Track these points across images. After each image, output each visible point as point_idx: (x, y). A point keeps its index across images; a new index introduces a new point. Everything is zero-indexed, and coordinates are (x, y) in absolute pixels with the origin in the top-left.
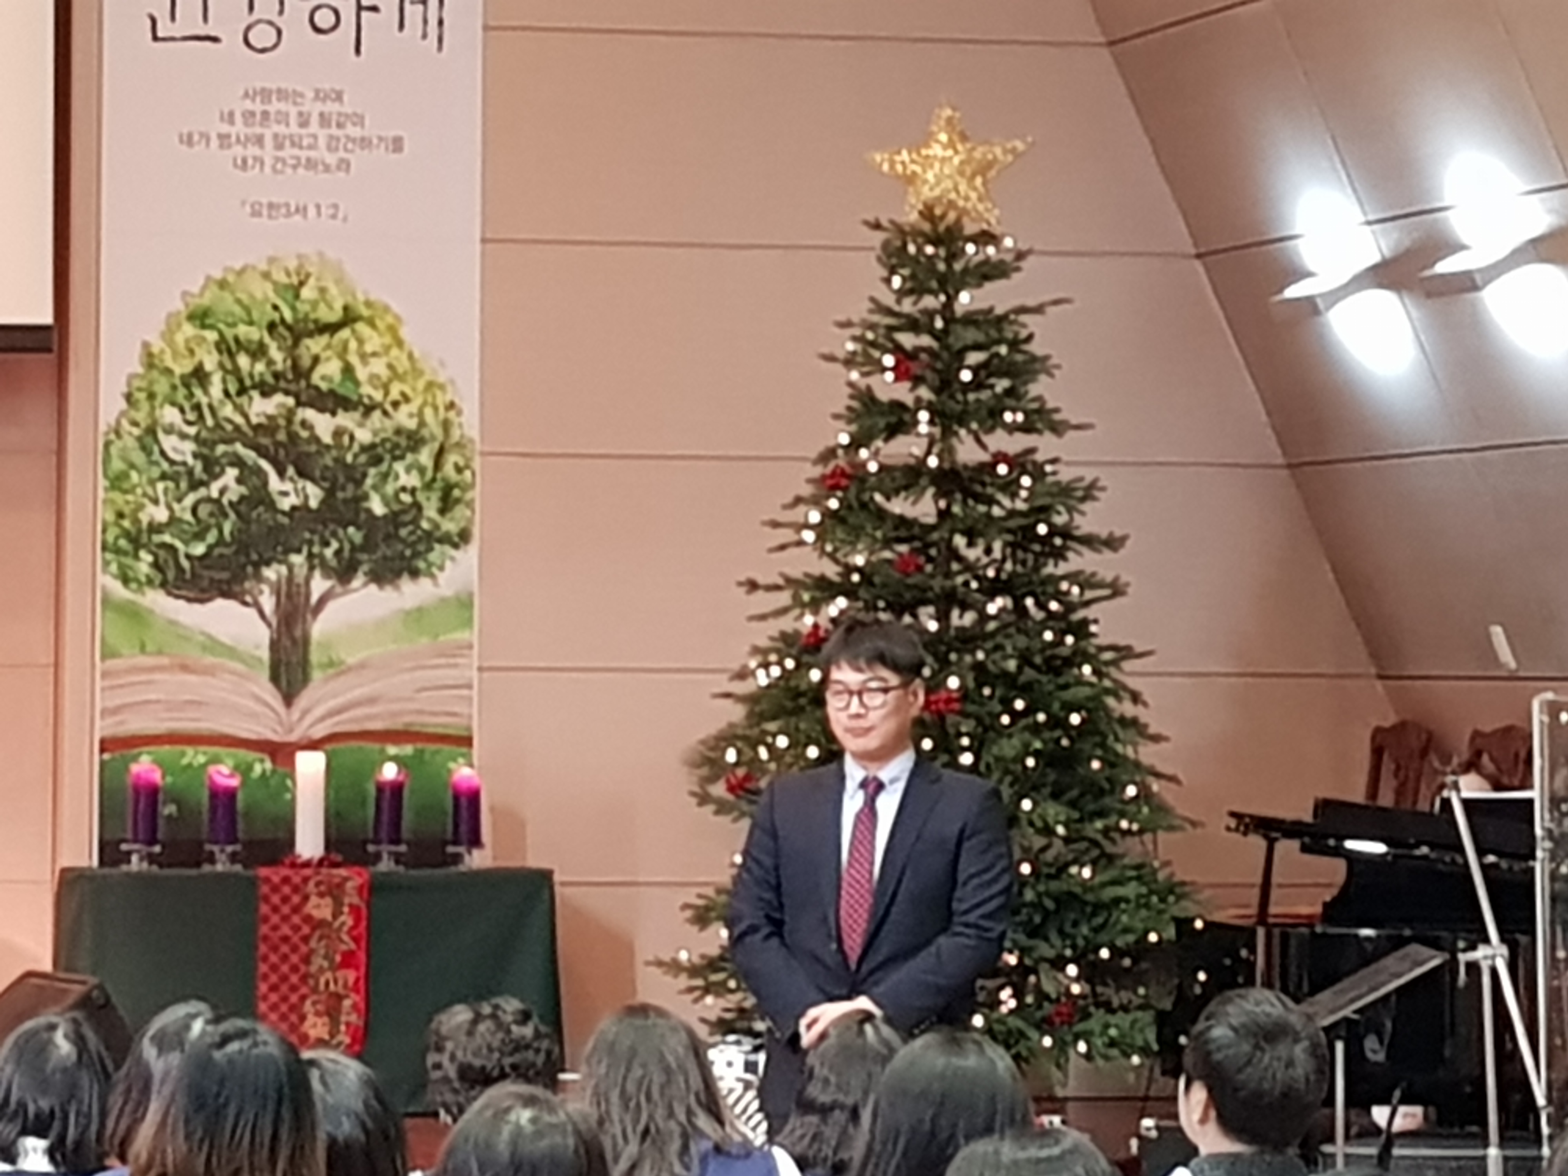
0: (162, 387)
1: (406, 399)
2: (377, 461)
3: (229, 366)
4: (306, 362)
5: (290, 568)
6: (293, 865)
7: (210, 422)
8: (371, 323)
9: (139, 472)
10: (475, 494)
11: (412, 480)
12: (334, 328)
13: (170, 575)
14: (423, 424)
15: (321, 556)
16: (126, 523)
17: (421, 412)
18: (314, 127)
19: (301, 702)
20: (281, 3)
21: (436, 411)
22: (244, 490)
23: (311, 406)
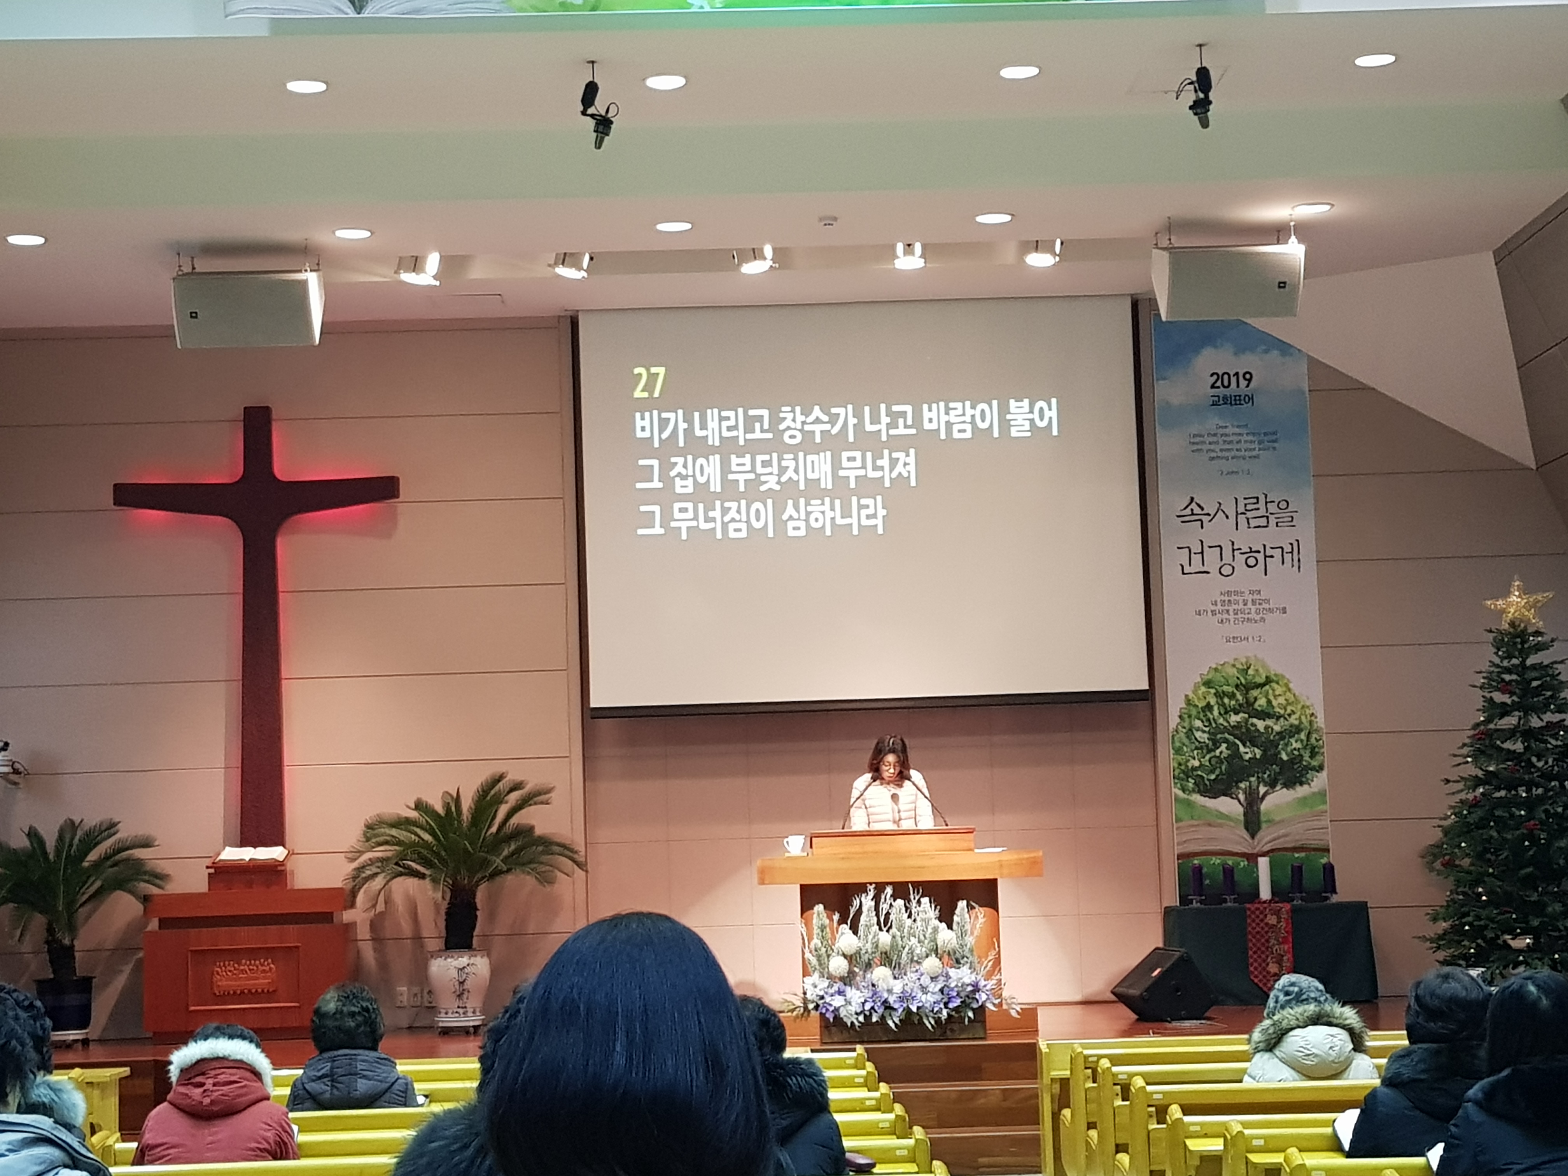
0: (1194, 712)
1: (1293, 712)
2: (1283, 738)
3: (1220, 702)
4: (1252, 700)
5: (1250, 782)
6: (1259, 902)
7: (1214, 725)
8: (1278, 683)
9: (1187, 746)
10: (1324, 750)
11: (1298, 745)
12: (1262, 685)
13: (1202, 788)
14: (1301, 722)
15: (1263, 777)
16: (1183, 767)
17: (1300, 718)
18: (1250, 605)
19: (1258, 836)
20: (1234, 556)
21: (1306, 716)
22: (1229, 752)
23: (1255, 717)
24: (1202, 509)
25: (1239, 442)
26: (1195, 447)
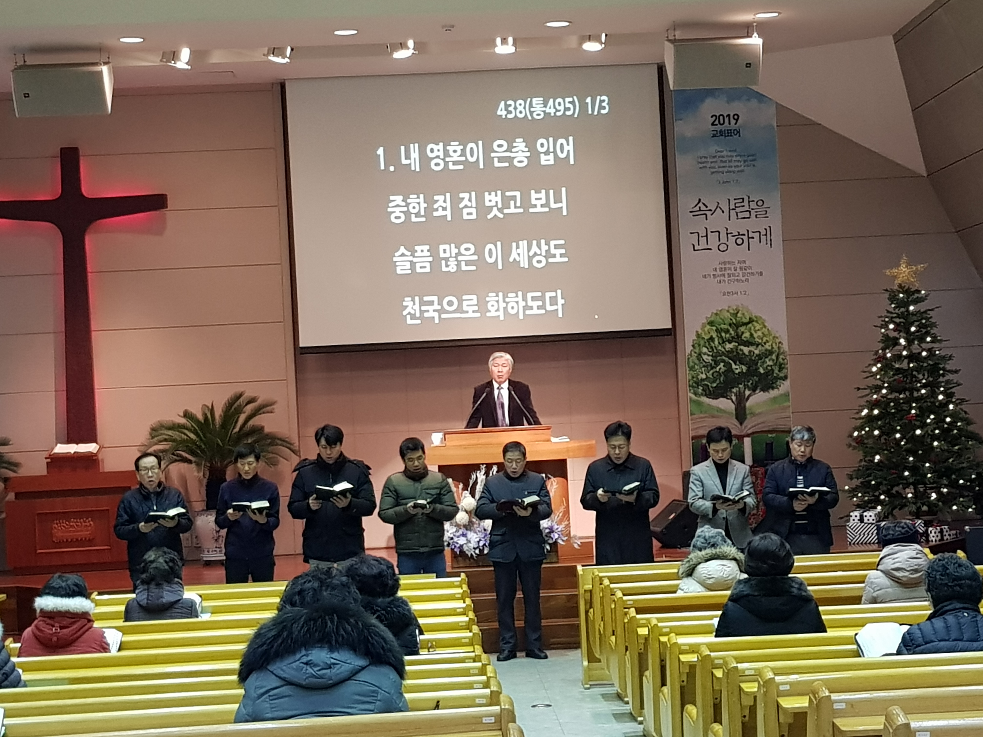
0: (702, 343)
1: (767, 341)
2: (761, 359)
3: (719, 336)
4: (740, 334)
5: (739, 388)
7: (715, 351)
8: (757, 322)
9: (697, 366)
10: (788, 366)
11: (770, 363)
12: (747, 324)
13: (708, 392)
14: (773, 348)
15: (747, 384)
16: (695, 379)
17: (772, 345)
18: (738, 271)
19: (745, 424)
20: (728, 238)
21: (776, 344)
22: (725, 369)
23: (742, 345)
24: (707, 207)
25: (730, 161)
26: (701, 165)
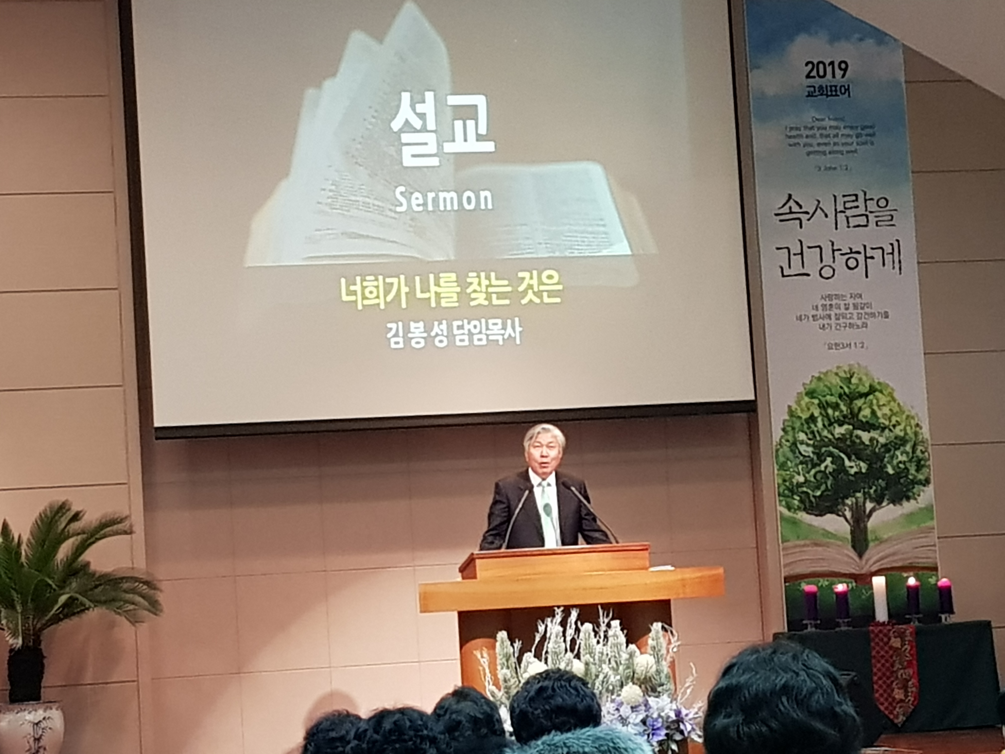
0: (797, 425)
1: (898, 423)
2: (889, 451)
3: (824, 413)
4: (856, 410)
5: (856, 498)
6: (875, 625)
7: (818, 438)
8: (881, 392)
9: (791, 462)
10: (931, 463)
11: (904, 458)
12: (866, 395)
13: (807, 505)
14: (906, 434)
15: (869, 492)
16: (787, 484)
17: (905, 429)
18: (851, 310)
19: (866, 556)
20: (834, 258)
21: (911, 428)
22: (834, 466)
23: (859, 429)
24: (801, 207)
25: (836, 136)
26: (791, 141)
